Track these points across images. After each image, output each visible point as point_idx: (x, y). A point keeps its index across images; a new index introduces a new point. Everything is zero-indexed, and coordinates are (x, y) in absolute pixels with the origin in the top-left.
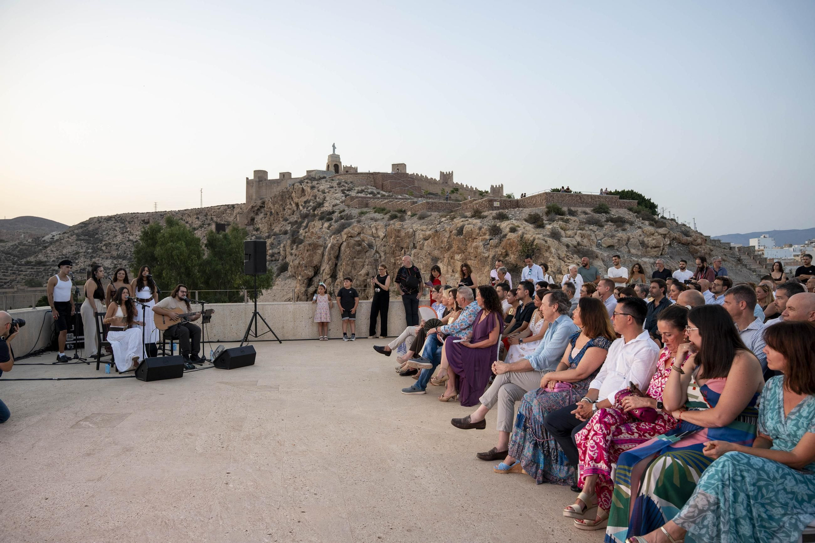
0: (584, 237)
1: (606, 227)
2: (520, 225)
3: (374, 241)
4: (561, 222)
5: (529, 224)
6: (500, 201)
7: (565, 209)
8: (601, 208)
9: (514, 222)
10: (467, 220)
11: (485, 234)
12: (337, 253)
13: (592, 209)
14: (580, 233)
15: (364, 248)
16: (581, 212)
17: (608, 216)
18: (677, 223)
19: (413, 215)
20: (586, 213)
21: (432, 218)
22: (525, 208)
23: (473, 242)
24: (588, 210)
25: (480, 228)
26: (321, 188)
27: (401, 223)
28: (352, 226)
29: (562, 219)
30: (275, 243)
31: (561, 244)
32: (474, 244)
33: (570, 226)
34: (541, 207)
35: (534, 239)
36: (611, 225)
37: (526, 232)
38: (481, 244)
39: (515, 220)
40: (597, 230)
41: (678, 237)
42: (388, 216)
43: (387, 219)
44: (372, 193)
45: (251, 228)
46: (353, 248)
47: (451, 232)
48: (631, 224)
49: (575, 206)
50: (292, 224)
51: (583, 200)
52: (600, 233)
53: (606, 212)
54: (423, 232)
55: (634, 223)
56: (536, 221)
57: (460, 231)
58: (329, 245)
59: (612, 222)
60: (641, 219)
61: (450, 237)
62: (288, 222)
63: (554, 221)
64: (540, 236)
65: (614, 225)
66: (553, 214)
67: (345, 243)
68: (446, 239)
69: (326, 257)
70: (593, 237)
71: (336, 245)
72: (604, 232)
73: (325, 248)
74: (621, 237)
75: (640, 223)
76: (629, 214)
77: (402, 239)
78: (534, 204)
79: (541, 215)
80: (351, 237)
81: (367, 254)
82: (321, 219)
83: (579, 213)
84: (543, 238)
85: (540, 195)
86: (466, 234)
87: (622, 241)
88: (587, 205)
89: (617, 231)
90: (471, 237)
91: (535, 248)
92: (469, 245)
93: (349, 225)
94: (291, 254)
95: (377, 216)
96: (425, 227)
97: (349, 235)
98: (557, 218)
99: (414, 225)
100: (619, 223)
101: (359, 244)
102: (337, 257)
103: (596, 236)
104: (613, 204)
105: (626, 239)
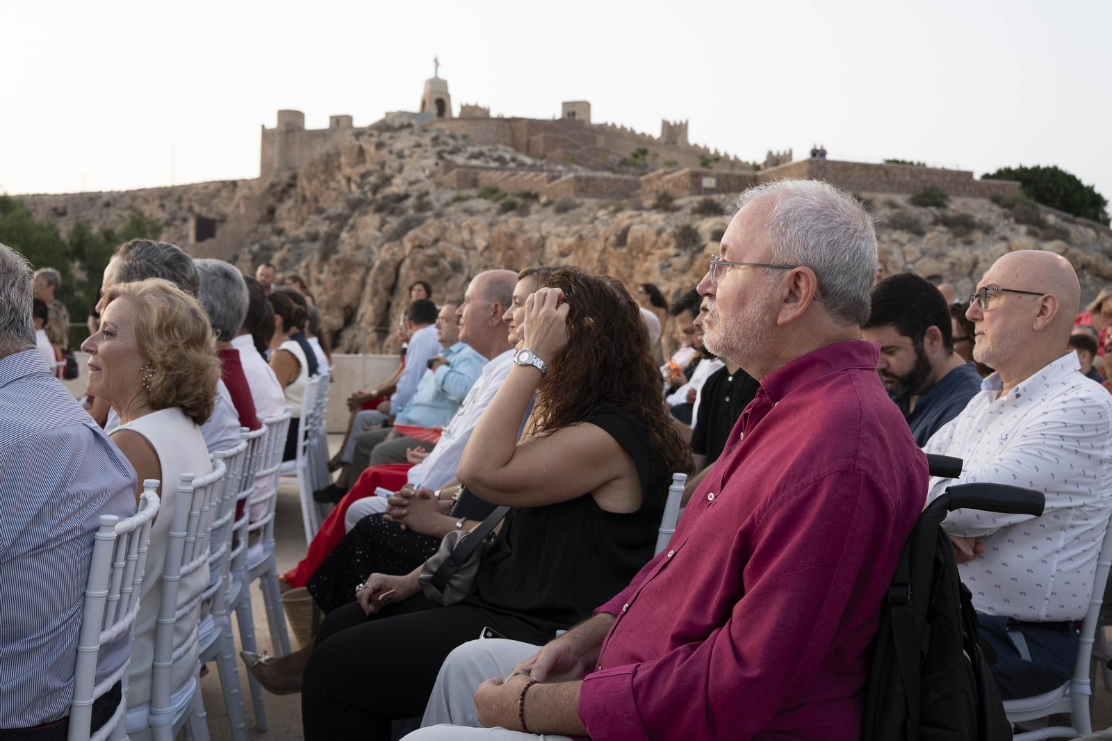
1: (929, 235)
3: (464, 257)
6: (718, 177)
8: (927, 195)
10: (640, 215)
11: (667, 245)
12: (391, 282)
13: (909, 196)
15: (442, 272)
17: (941, 212)
19: (546, 205)
21: (583, 210)
23: (645, 260)
24: (900, 199)
25: (659, 232)
26: (398, 146)
27: (520, 219)
28: (423, 226)
30: (291, 258)
32: (647, 265)
36: (941, 232)
38: (656, 265)
40: (910, 241)
41: (1093, 261)
42: (497, 205)
43: (494, 212)
44: (500, 159)
45: (267, 228)
46: (422, 271)
47: (606, 239)
48: (987, 229)
50: (330, 219)
51: (892, 177)
52: (913, 249)
53: (939, 205)
54: (559, 240)
55: (993, 230)
57: (622, 240)
58: (377, 263)
59: (945, 225)
60: (1012, 220)
61: (604, 251)
62: (324, 215)
65: (947, 233)
67: (408, 261)
68: (596, 256)
69: (368, 290)
70: (896, 257)
71: (391, 263)
72: (923, 246)
73: (368, 269)
74: (961, 259)
75: (1008, 229)
76: (991, 210)
77: (517, 254)
80: (420, 247)
81: (450, 284)
82: (380, 209)
86: (632, 243)
87: (960, 266)
88: (900, 188)
89: (954, 245)
90: (641, 250)
92: (637, 267)
93: (420, 222)
94: (319, 282)
95: (481, 204)
96: (562, 229)
97: (417, 243)
99: (544, 225)
100: (961, 228)
101: (433, 261)
102: (392, 289)
103: (904, 254)
104: (961, 188)
105: (970, 263)
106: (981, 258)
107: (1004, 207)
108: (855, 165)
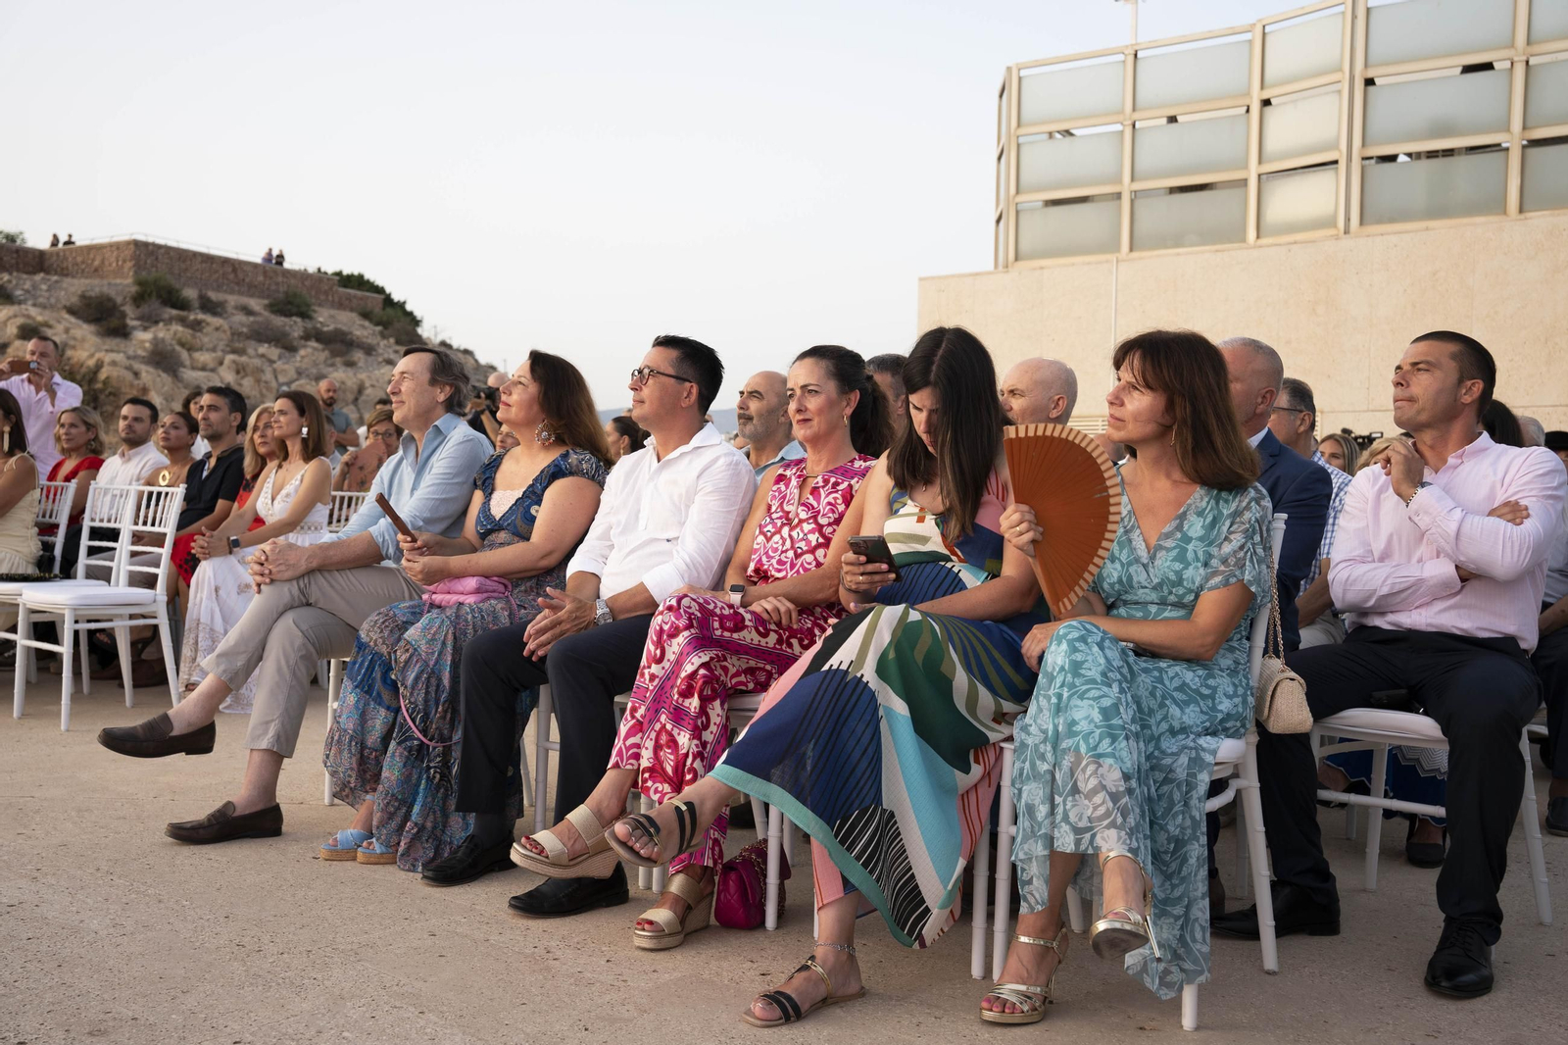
0: (242, 374)
1: (302, 352)
2: (51, 322)
4: (177, 328)
5: (80, 322)
7: (190, 293)
8: (290, 303)
9: (33, 312)
13: (266, 302)
14: (234, 362)
16: (236, 308)
17: (309, 325)
18: (476, 361)
20: (248, 311)
22: (67, 275)
24: (255, 304)
29: (183, 321)
31: (180, 385)
33: (206, 340)
34: (118, 281)
35: (99, 366)
36: (315, 349)
37: (72, 343)
39: (34, 305)
40: (280, 358)
48: (369, 350)
49: (218, 289)
51: (241, 275)
52: (287, 367)
53: (305, 315)
55: (375, 350)
56: (103, 315)
59: (318, 340)
60: (392, 340)
63: (156, 322)
64: (119, 357)
65: (323, 350)
66: (153, 305)
70: (268, 376)
72: (298, 365)
74: (343, 383)
75: (390, 351)
76: (363, 327)
78: (96, 270)
79: (119, 300)
83: (230, 309)
84: (127, 363)
85: (116, 246)
87: (344, 392)
88: (252, 290)
89: (333, 365)
91: (102, 391)
98: (166, 316)
100: (338, 346)
103: (275, 371)
104: (322, 297)
105: (355, 387)
106: (367, 384)
107: (377, 324)
108: (195, 255)
